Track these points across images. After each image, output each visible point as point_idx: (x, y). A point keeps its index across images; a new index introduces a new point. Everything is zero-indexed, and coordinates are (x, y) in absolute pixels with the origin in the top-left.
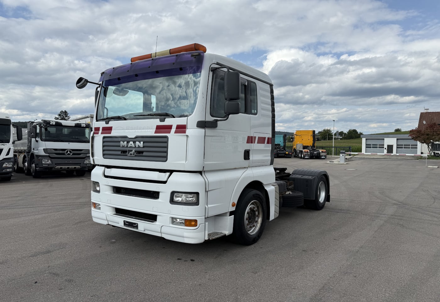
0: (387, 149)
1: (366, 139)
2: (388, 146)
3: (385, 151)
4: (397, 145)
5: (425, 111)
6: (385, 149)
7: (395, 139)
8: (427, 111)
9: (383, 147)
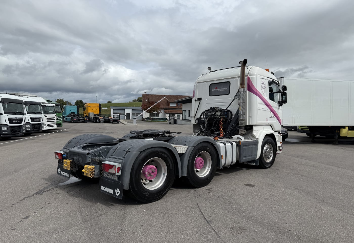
0: (126, 116)
1: (114, 109)
2: (127, 114)
3: (125, 117)
4: (132, 114)
5: (144, 94)
6: (125, 116)
7: (131, 110)
8: (145, 94)
9: (124, 115)
